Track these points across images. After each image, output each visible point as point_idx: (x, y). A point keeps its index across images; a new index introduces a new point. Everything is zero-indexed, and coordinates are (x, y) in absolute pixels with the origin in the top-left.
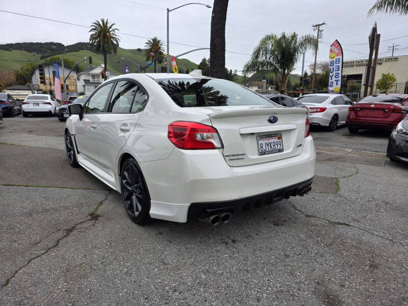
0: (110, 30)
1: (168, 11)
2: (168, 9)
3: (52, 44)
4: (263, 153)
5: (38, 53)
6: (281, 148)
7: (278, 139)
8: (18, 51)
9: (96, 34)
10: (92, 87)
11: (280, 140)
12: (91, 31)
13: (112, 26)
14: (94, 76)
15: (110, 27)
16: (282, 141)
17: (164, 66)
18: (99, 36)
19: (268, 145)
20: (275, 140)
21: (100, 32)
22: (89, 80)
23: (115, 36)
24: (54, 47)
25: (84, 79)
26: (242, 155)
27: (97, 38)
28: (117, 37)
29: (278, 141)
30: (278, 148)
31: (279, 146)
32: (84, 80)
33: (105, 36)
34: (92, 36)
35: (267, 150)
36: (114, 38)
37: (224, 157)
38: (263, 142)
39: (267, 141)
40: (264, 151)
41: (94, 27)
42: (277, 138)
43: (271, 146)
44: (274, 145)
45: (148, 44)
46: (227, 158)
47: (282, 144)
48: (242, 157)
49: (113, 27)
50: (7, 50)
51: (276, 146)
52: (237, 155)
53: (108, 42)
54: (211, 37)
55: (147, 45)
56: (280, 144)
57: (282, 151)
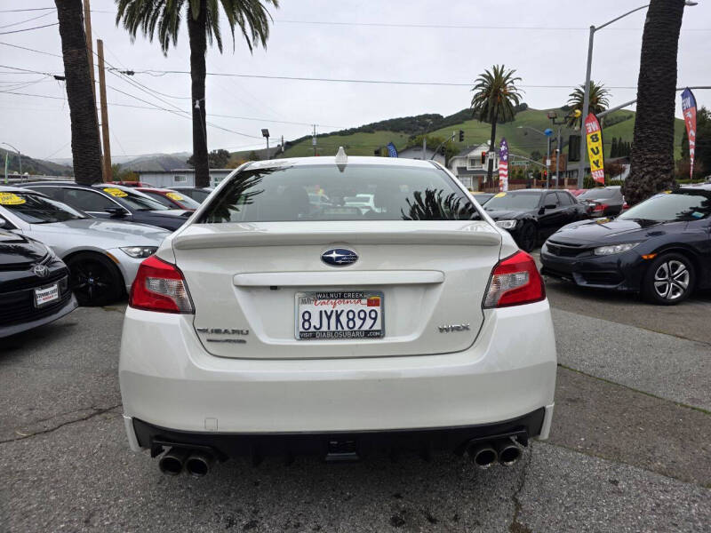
0: (507, 82)
1: (593, 29)
2: (592, 27)
3: (426, 116)
4: (306, 335)
5: (406, 133)
6: (377, 326)
7: (370, 304)
8: (383, 133)
9: (482, 93)
10: (469, 179)
11: (378, 309)
12: (476, 88)
13: (510, 74)
14: (473, 161)
15: (507, 77)
16: (383, 310)
17: (575, 134)
18: (487, 95)
19: (329, 318)
20: (358, 306)
21: (489, 89)
22: (466, 168)
23: (514, 91)
24: (428, 120)
25: (459, 166)
26: (241, 332)
27: (483, 98)
28: (518, 92)
29: (368, 309)
30: (365, 328)
31: (369, 322)
32: (458, 168)
33: (497, 93)
34: (476, 95)
35: (325, 328)
36: (512, 93)
37: (198, 331)
38: (315, 309)
39: (328, 308)
40: (312, 329)
41: (481, 82)
42: (364, 301)
43: (338, 321)
44: (351, 320)
45: (576, 96)
46: (204, 337)
47: (380, 318)
48: (240, 337)
49: (512, 76)
50: (370, 132)
51: (359, 322)
52: (226, 331)
53: (500, 103)
54: (641, 66)
55: (573, 97)
56: (375, 319)
57: (378, 337)
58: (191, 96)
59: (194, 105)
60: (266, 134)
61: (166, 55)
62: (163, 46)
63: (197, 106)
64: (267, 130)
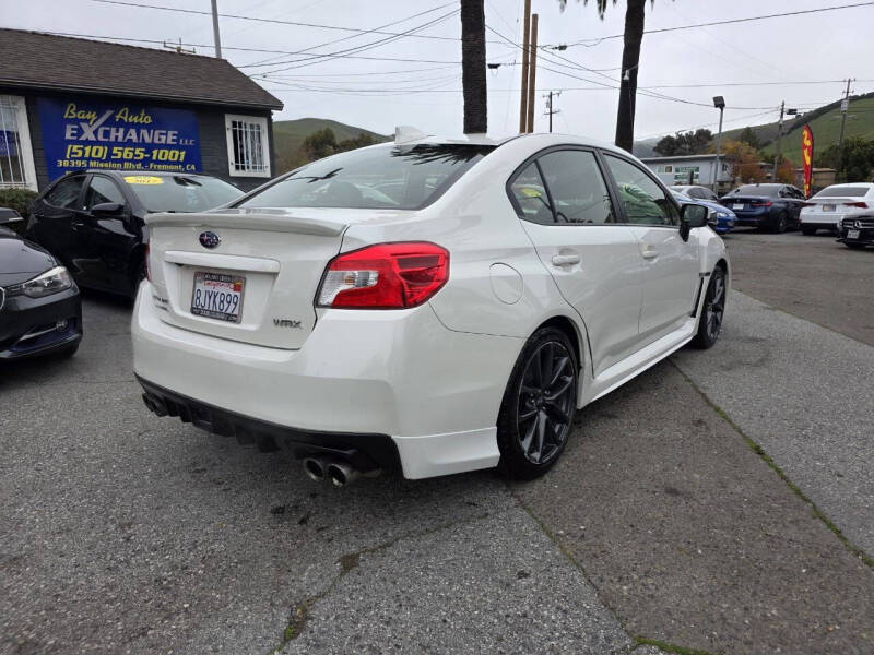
4: (195, 311)
6: (236, 313)
7: (235, 289)
11: (238, 293)
16: (243, 295)
19: (210, 298)
20: (227, 289)
29: (233, 293)
30: (229, 312)
31: (232, 306)
35: (206, 307)
37: (154, 298)
38: (203, 287)
39: (210, 288)
40: (200, 306)
42: (232, 286)
43: (214, 302)
44: (222, 302)
46: (155, 302)
47: (239, 303)
51: (226, 305)
56: (236, 304)
57: (234, 321)
58: (621, 66)
59: (623, 75)
60: (719, 103)
61: (602, 17)
62: (600, 8)
63: (626, 77)
64: (721, 98)
